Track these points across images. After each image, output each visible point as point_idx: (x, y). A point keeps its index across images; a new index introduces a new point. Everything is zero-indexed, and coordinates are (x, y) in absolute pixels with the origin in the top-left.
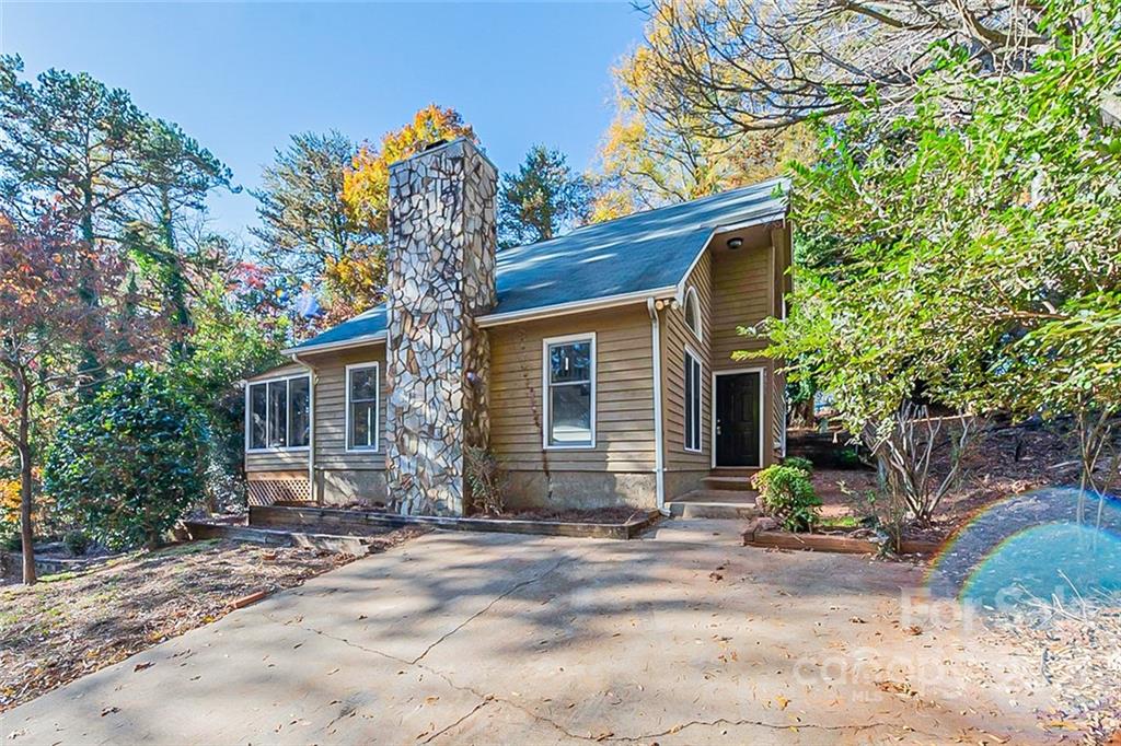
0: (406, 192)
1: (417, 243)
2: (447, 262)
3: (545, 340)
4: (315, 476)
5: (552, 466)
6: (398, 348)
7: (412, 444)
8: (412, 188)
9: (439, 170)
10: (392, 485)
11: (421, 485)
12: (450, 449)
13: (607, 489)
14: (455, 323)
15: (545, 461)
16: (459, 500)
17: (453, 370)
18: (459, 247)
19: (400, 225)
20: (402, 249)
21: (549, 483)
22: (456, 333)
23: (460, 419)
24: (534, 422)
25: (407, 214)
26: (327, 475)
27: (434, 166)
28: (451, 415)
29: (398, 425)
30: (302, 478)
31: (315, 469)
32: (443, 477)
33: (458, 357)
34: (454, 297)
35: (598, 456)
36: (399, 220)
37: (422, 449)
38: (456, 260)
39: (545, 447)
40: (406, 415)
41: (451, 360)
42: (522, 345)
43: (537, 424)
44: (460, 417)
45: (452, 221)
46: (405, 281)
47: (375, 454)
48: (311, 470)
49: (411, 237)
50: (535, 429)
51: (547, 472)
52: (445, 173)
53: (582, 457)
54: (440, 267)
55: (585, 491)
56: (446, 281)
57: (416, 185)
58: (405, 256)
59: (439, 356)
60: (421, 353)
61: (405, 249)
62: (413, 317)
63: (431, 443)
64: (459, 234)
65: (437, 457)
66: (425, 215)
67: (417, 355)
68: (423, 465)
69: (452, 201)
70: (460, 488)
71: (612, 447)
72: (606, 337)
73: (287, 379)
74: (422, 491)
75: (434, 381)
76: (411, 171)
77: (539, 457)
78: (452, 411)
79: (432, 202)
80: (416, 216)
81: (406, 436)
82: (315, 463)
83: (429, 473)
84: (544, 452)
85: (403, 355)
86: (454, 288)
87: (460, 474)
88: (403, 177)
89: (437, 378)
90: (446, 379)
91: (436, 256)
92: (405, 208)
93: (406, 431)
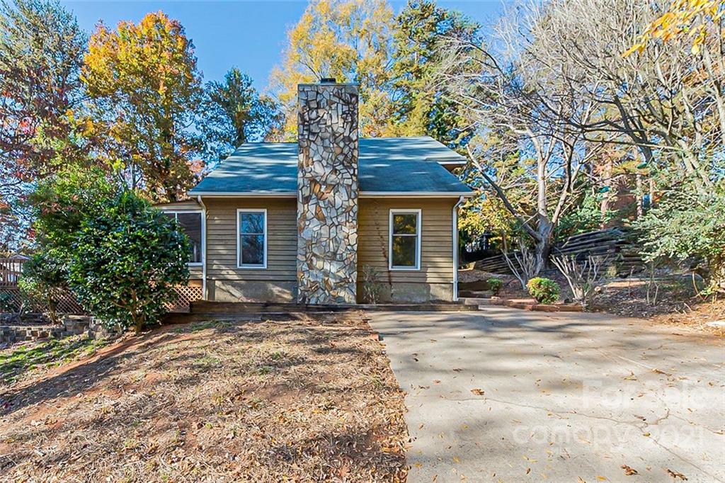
0: (314, 105)
1: (322, 139)
2: (346, 156)
3: (391, 210)
4: (207, 283)
5: (394, 280)
6: (308, 203)
7: (318, 264)
8: (318, 104)
9: (340, 98)
10: (302, 288)
11: (326, 288)
12: (347, 268)
13: (425, 292)
14: (353, 193)
15: (390, 277)
16: (353, 297)
17: (351, 220)
18: (355, 148)
19: (309, 125)
20: (311, 141)
21: (391, 289)
22: (353, 199)
23: (356, 249)
24: (383, 255)
25: (314, 120)
26: (218, 283)
27: (337, 95)
28: (349, 247)
29: (308, 251)
30: (196, 286)
31: (207, 279)
32: (342, 284)
33: (354, 214)
34: (352, 178)
35: (422, 275)
36: (308, 122)
37: (327, 267)
38: (353, 156)
39: (390, 269)
40: (313, 246)
41: (349, 215)
42: (376, 211)
43: (385, 256)
44: (355, 249)
45: (350, 132)
46: (313, 162)
47: (264, 270)
48: (204, 279)
49: (318, 135)
50: (384, 259)
51: (390, 283)
52: (344, 101)
53: (412, 275)
54: (341, 158)
55: (413, 293)
56: (346, 167)
57: (322, 103)
58: (313, 145)
59: (340, 210)
60: (326, 209)
61: (314, 142)
62: (321, 185)
63: (334, 263)
64: (355, 141)
65: (338, 271)
66: (329, 123)
67: (323, 209)
68: (328, 276)
69: (350, 120)
70: (354, 290)
71: (429, 270)
72: (426, 212)
73: (176, 213)
74: (326, 291)
75: (336, 226)
76: (318, 93)
77: (386, 275)
78: (349, 245)
79: (334, 117)
80: (322, 122)
81: (314, 258)
82: (207, 275)
83: (332, 281)
84: (389, 272)
85: (312, 208)
86: (352, 172)
87: (355, 281)
88: (312, 95)
89: (339, 225)
90: (346, 226)
91: (338, 151)
92: (314, 115)
93: (314, 255)
